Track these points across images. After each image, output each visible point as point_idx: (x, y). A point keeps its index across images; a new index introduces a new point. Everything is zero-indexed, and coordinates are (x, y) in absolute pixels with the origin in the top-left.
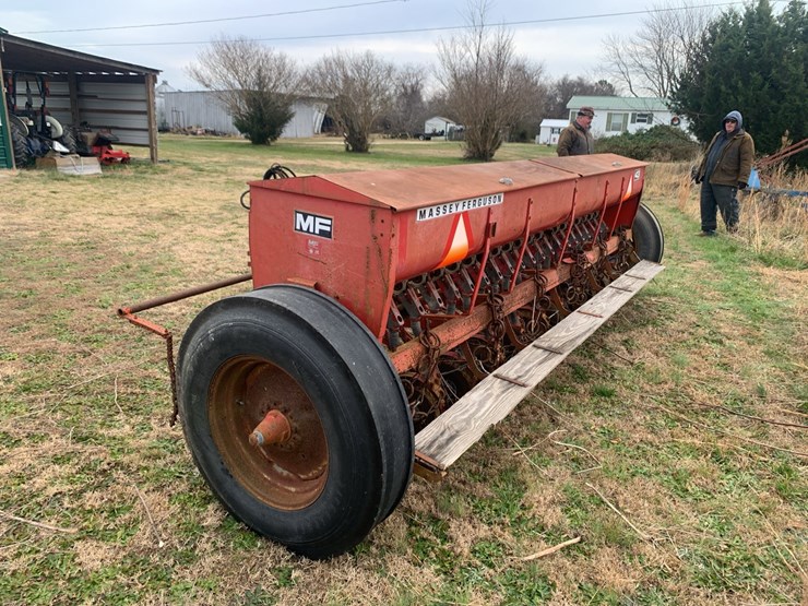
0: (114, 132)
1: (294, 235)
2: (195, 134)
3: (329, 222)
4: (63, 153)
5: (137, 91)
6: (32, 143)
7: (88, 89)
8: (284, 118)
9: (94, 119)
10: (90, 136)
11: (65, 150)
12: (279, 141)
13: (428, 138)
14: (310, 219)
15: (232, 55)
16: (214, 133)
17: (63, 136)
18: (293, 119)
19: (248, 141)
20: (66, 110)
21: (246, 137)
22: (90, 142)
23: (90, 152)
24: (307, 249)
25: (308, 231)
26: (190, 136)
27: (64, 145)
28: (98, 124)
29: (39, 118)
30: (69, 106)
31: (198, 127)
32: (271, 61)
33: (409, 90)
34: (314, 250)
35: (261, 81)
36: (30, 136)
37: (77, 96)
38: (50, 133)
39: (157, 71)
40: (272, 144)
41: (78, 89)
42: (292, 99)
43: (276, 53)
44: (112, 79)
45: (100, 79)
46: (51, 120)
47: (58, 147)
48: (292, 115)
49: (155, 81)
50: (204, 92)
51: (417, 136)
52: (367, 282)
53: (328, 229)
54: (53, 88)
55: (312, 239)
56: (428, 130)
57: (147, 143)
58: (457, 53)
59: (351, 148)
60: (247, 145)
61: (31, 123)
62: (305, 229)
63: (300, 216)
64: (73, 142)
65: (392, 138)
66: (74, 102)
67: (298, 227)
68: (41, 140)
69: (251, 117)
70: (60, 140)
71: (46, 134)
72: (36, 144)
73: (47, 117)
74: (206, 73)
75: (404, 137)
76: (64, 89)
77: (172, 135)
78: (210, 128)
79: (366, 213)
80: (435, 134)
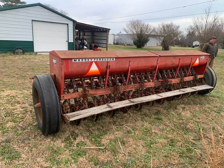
0: (99, 44)
2: (124, 45)
4: (86, 49)
5: (105, 34)
6: (80, 46)
7: (95, 34)
8: (146, 41)
9: (96, 41)
10: (93, 45)
11: (86, 48)
12: (144, 47)
13: (193, 47)
15: (135, 24)
16: (129, 45)
17: (87, 45)
18: (149, 41)
19: (136, 47)
20: (90, 39)
21: (136, 46)
22: (93, 46)
23: (93, 49)
26: (123, 46)
27: (87, 47)
28: (96, 42)
29: (83, 40)
30: (91, 38)
31: (126, 43)
32: (145, 26)
33: (191, 33)
35: (141, 31)
36: (80, 44)
37: (93, 36)
38: (84, 44)
39: (110, 29)
40: (143, 48)
41: (93, 34)
42: (149, 36)
43: (146, 24)
44: (100, 31)
45: (98, 31)
46: (85, 41)
47: (85, 47)
48: (149, 40)
49: (109, 32)
50: (126, 34)
51: (190, 46)
54: (86, 34)
56: (194, 45)
57: (106, 47)
58: (199, 22)
59: (164, 49)
60: (136, 48)
61: (80, 42)
64: (89, 46)
65: (181, 47)
66: (92, 37)
68: (82, 46)
69: (137, 41)
70: (86, 46)
71: (83, 44)
72: (81, 46)
73: (85, 40)
74: (127, 29)
75: (185, 46)
76: (90, 34)
77: (119, 45)
78: (128, 44)
80: (196, 46)
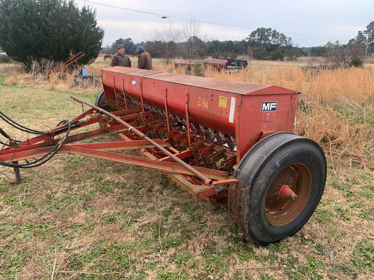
1: (260, 113)
3: (275, 104)
14: (268, 104)
24: (266, 118)
25: (267, 110)
34: (269, 117)
52: (287, 123)
53: (275, 107)
55: (268, 113)
62: (266, 109)
63: (264, 104)
67: (263, 110)
79: (289, 97)
